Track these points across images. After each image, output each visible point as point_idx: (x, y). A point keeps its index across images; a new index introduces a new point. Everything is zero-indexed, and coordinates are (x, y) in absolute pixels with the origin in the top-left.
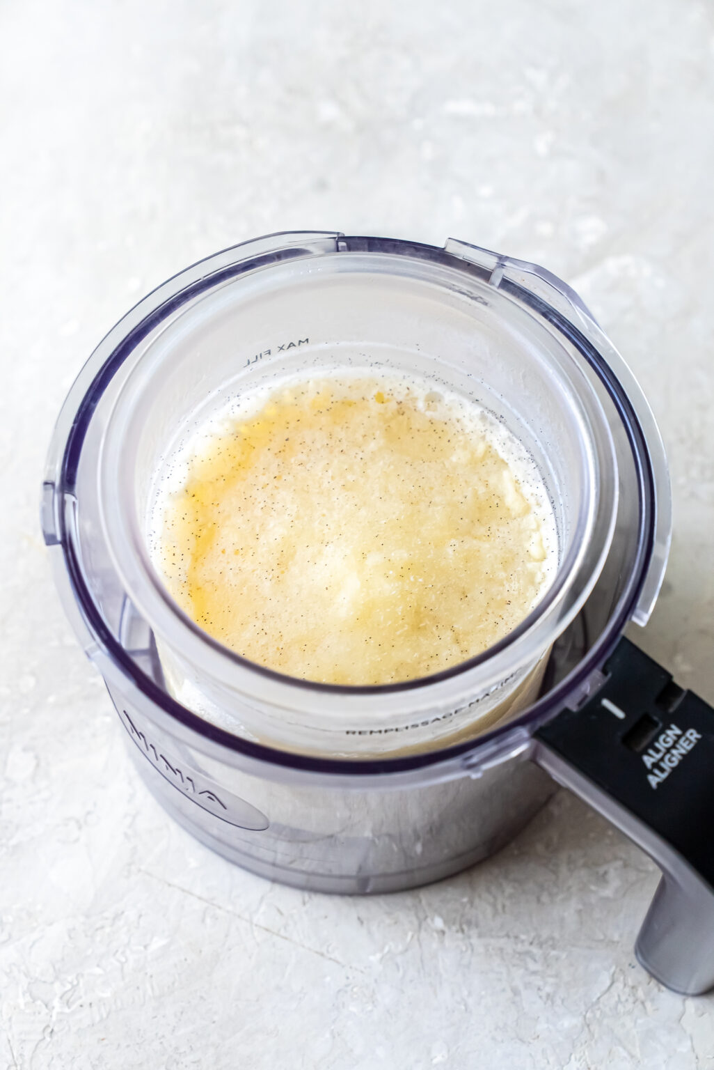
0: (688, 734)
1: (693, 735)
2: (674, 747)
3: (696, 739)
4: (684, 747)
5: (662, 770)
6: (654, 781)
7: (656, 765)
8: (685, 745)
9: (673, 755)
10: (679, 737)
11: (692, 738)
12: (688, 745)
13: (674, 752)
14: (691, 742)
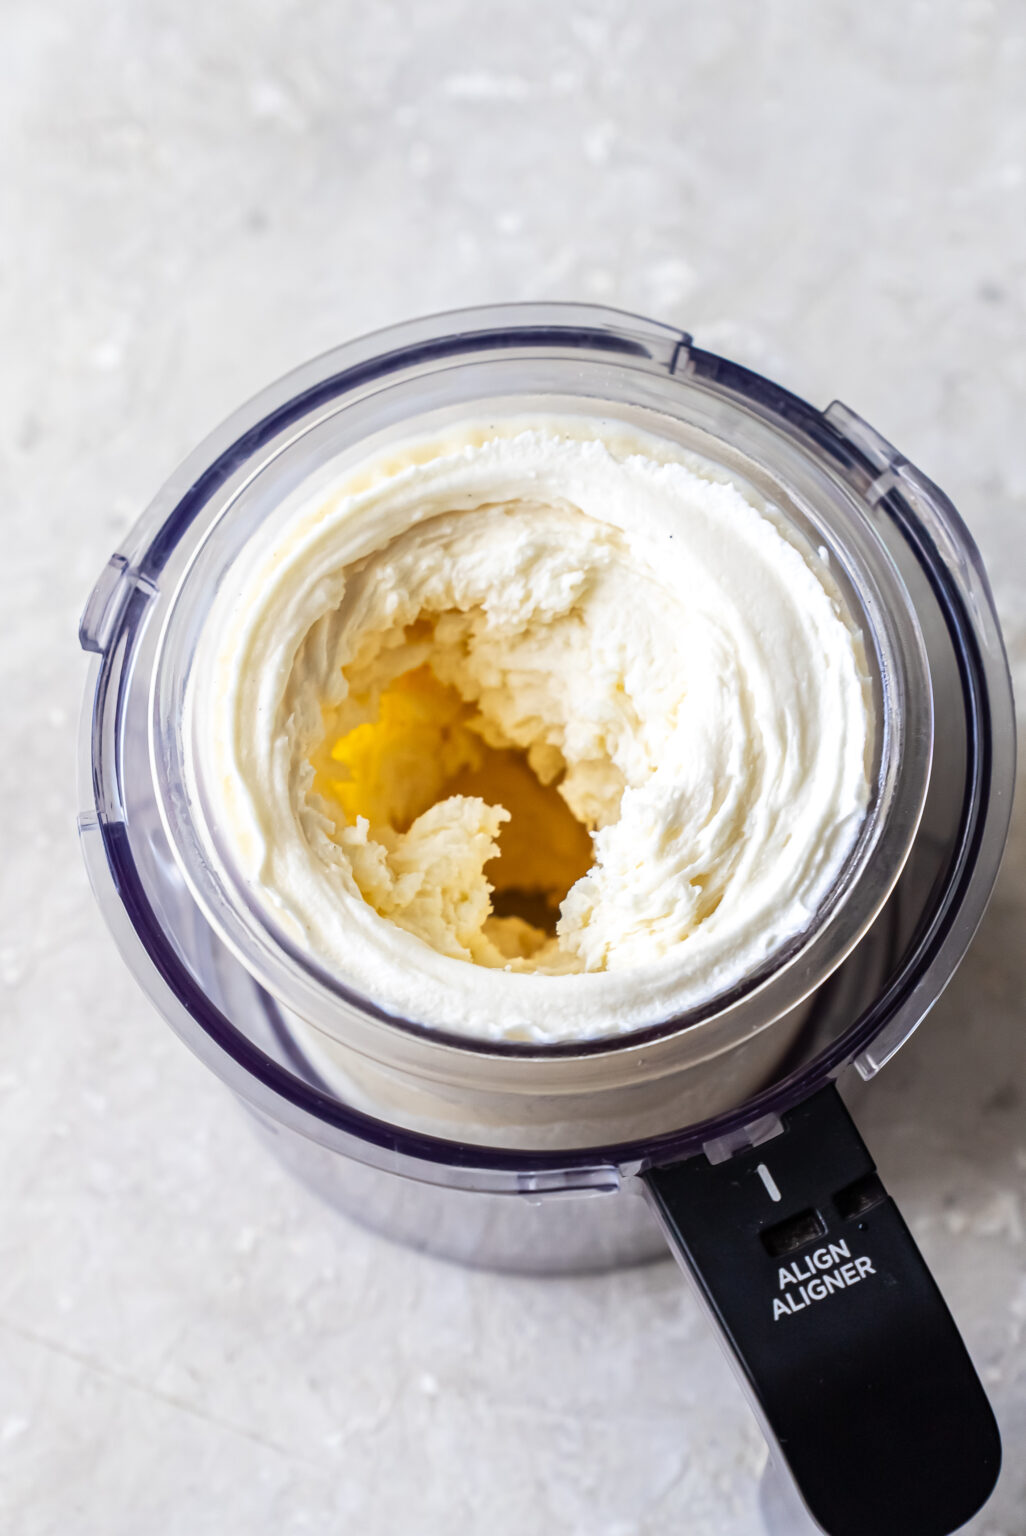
0: (858, 1262)
1: (865, 1266)
2: (829, 1272)
3: (866, 1272)
4: (845, 1278)
5: (798, 1299)
6: (779, 1309)
7: (792, 1288)
8: (846, 1276)
9: (823, 1283)
10: (844, 1260)
11: (861, 1270)
12: (851, 1277)
13: (827, 1279)
14: (858, 1274)
